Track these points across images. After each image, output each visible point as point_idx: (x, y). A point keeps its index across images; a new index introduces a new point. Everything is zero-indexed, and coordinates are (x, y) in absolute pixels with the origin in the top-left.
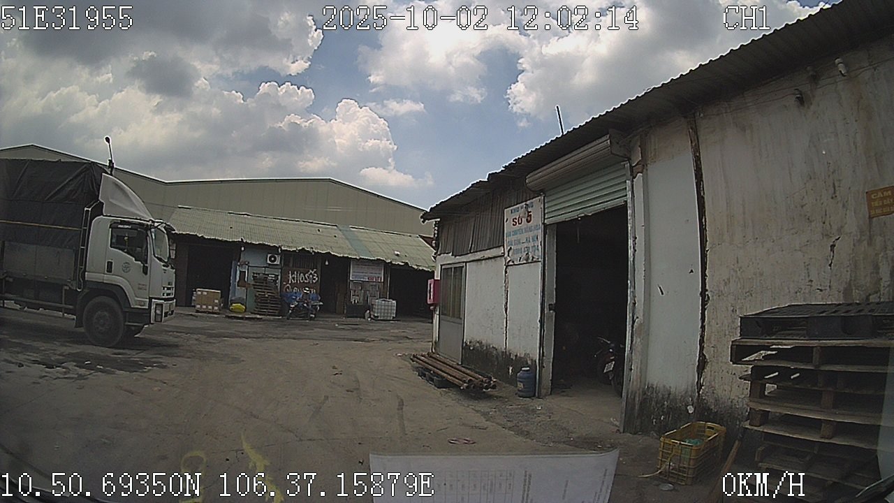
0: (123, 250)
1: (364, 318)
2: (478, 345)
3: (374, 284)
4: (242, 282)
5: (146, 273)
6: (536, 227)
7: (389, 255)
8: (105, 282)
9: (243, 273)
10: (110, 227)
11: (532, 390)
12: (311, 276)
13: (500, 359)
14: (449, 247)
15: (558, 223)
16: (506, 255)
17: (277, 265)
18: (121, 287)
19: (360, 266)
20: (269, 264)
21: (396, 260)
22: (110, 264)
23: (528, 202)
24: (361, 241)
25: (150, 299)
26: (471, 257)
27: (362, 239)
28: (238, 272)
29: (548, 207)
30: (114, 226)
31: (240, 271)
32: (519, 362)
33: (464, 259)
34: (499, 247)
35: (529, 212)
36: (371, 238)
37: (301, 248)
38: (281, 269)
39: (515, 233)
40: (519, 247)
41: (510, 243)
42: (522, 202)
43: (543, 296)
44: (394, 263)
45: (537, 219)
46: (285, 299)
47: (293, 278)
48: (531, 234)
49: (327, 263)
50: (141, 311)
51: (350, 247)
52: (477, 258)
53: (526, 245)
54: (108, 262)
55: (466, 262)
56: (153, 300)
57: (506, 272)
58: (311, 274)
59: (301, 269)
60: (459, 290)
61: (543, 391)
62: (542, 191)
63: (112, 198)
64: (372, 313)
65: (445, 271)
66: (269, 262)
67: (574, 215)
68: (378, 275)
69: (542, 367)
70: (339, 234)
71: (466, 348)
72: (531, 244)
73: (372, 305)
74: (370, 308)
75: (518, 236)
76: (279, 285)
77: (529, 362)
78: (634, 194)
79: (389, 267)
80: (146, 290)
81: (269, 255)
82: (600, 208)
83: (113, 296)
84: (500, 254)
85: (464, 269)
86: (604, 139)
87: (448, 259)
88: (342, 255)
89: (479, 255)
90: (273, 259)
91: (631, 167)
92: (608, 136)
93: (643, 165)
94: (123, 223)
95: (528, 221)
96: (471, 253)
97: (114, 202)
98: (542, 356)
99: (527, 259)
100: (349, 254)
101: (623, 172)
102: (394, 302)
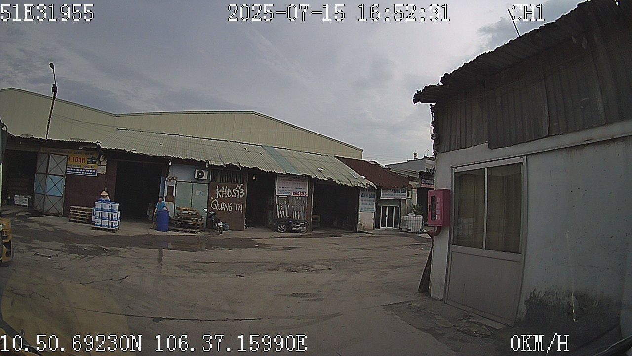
3: (299, 199)
4: (170, 197)
7: (315, 171)
9: (171, 188)
12: (238, 191)
17: (205, 180)
19: (286, 182)
21: (321, 176)
24: (285, 158)
28: (166, 187)
37: (228, 163)
38: (209, 184)
44: (319, 178)
47: (221, 193)
49: (254, 178)
59: (228, 184)
66: (196, 177)
68: (302, 191)
70: (264, 152)
79: (314, 183)
81: (197, 170)
88: (268, 170)
90: (200, 174)
100: (275, 169)
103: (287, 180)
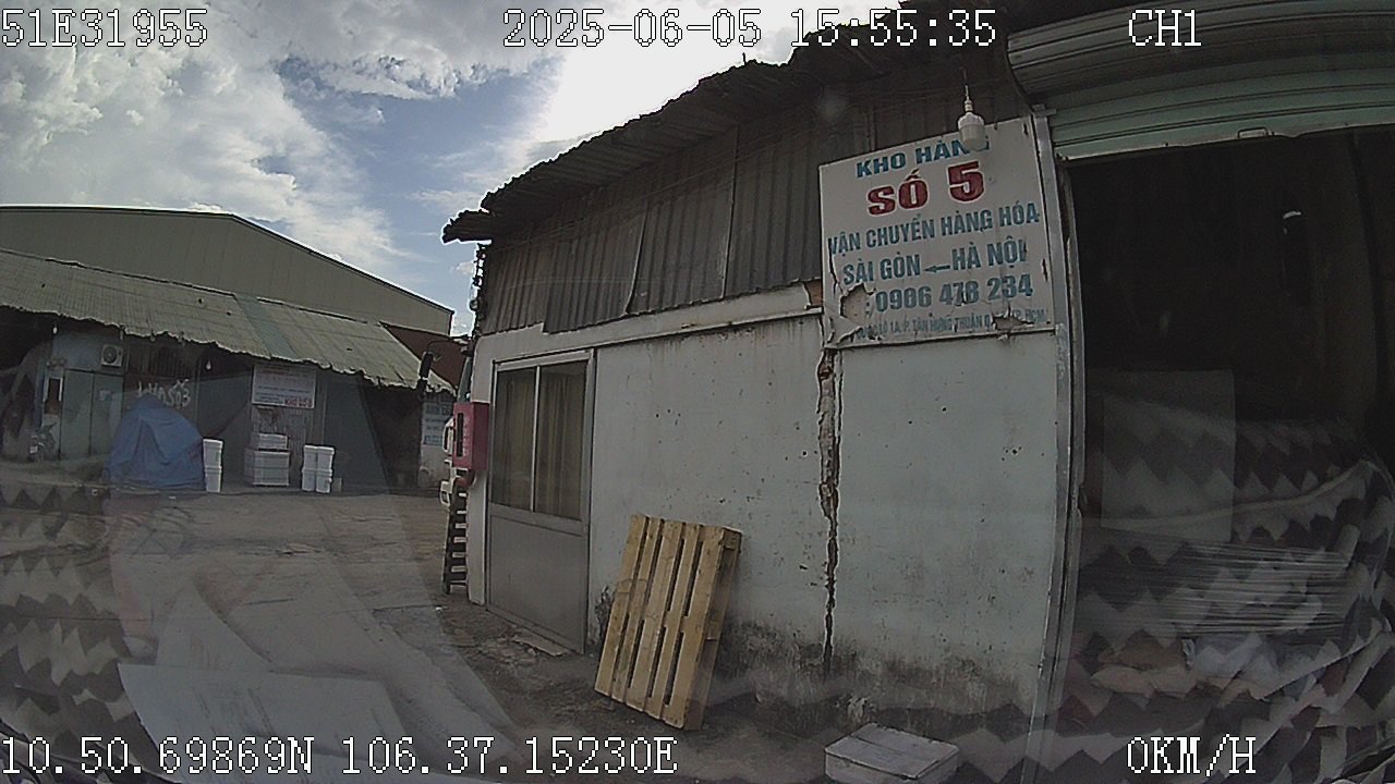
3: (297, 412)
4: (53, 404)
7: (327, 354)
9: (54, 384)
12: (179, 393)
17: (117, 367)
19: (272, 376)
20: (104, 366)
24: (275, 325)
26: (626, 330)
27: (277, 321)
28: (47, 381)
31: (51, 380)
33: (591, 337)
38: (124, 377)
49: (209, 367)
51: (252, 331)
52: (661, 330)
55: (599, 349)
58: (179, 387)
59: (161, 378)
66: (104, 361)
68: (306, 395)
70: (236, 310)
79: (325, 377)
81: (105, 346)
87: (529, 345)
88: (237, 351)
90: (110, 355)
96: (629, 317)
100: (251, 349)
103: (275, 373)
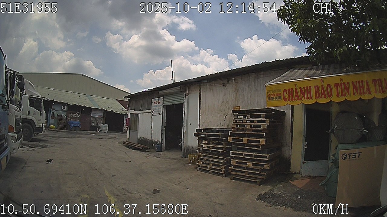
0: (33, 107)
1: (96, 131)
2: (143, 138)
3: (100, 118)
4: (53, 117)
5: (41, 115)
6: (161, 106)
7: (106, 107)
8: (27, 118)
9: (53, 113)
10: (29, 99)
11: (160, 150)
13: (150, 142)
14: (133, 108)
15: (167, 105)
16: (152, 112)
17: (65, 110)
18: (33, 120)
19: (95, 111)
20: (63, 110)
21: (108, 109)
22: (29, 112)
23: (159, 98)
24: (95, 101)
25: (42, 124)
26: (141, 112)
27: (95, 100)
28: (51, 113)
29: (165, 100)
30: (30, 99)
31: (52, 112)
32: (156, 142)
33: (138, 112)
34: (150, 110)
35: (159, 101)
36: (98, 100)
37: (74, 104)
38: (67, 112)
39: (155, 106)
40: (156, 110)
41: (153, 109)
42: (157, 98)
43: (162, 124)
44: (107, 110)
45: (161, 103)
46: (68, 123)
47: (71, 115)
48: (159, 107)
49: (83, 110)
50: (40, 128)
51: (91, 103)
52: (143, 112)
53: (158, 110)
54: (28, 111)
55: (139, 113)
56: (43, 124)
57: (152, 117)
58: (77, 114)
59: (74, 112)
60: (136, 122)
61: (163, 150)
62: (163, 96)
63: (29, 89)
64: (99, 129)
65: (131, 115)
66: (63, 109)
67: (171, 104)
68: (102, 115)
69: (162, 143)
70: (87, 98)
71: (139, 139)
72: (159, 110)
73: (100, 126)
74: (99, 127)
75: (156, 107)
76: (66, 118)
77: (159, 142)
78: (185, 101)
79: (105, 112)
80: (41, 121)
81: (63, 106)
82: (178, 103)
83: (30, 124)
84: (150, 112)
85: (138, 115)
86: (179, 87)
87: (133, 112)
88: (89, 107)
89: (143, 111)
90: (64, 108)
91: (185, 94)
92: (180, 87)
93: (188, 94)
94: (33, 98)
95: (159, 103)
96: (141, 110)
97: (29, 90)
98: (162, 140)
99: (158, 114)
100: (92, 106)
101: (183, 95)
102: (107, 125)
